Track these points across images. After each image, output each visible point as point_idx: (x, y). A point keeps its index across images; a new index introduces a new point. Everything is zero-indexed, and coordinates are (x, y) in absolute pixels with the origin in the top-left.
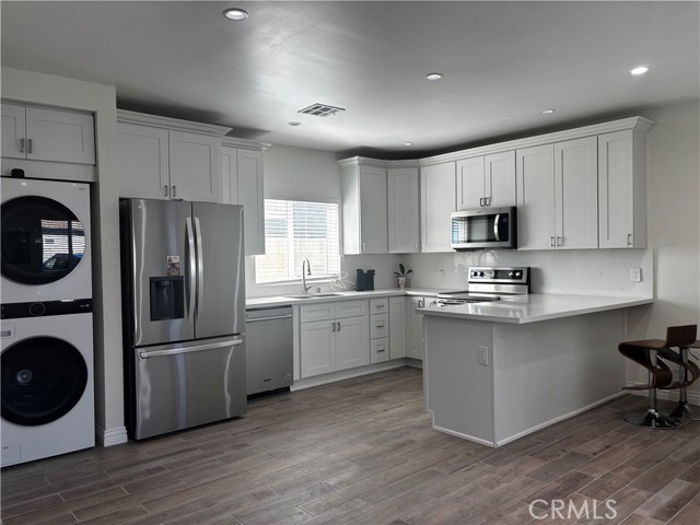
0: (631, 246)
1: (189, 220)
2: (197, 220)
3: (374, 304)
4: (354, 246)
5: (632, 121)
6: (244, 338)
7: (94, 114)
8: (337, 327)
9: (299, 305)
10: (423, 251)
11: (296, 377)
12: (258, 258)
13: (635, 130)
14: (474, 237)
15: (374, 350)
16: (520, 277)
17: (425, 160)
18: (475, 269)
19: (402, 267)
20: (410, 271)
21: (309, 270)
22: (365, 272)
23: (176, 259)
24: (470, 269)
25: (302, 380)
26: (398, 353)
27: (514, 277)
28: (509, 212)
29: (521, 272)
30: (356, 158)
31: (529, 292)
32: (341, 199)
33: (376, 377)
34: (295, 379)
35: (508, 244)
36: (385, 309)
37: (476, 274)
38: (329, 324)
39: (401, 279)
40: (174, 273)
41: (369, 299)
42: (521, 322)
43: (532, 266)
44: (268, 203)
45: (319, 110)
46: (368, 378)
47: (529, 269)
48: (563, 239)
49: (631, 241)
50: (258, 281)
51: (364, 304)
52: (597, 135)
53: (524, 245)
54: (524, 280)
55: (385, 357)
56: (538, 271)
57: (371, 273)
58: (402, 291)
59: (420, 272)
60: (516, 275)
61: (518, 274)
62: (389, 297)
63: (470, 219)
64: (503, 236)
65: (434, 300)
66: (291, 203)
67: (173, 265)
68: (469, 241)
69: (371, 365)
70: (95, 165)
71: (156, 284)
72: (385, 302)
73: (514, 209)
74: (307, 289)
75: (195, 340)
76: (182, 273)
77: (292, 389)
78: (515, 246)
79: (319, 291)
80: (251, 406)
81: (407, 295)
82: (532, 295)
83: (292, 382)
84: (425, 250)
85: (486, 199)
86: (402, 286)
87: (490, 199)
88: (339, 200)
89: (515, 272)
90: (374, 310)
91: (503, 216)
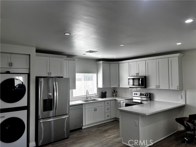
0: (178, 89)
1: (55, 83)
2: (57, 83)
3: (106, 102)
4: (101, 85)
5: (178, 55)
6: (69, 115)
7: (29, 55)
8: (95, 110)
9: (85, 104)
10: (120, 87)
11: (84, 125)
12: (74, 90)
13: (179, 57)
14: (135, 84)
15: (106, 116)
16: (147, 96)
17: (120, 62)
18: (135, 93)
19: (114, 91)
20: (117, 92)
21: (88, 93)
22: (104, 92)
23: (51, 94)
24: (133, 92)
25: (86, 125)
26: (113, 116)
27: (146, 96)
28: (144, 78)
29: (148, 94)
30: (101, 61)
31: (150, 100)
32: (97, 72)
33: (107, 124)
34: (83, 125)
35: (144, 87)
36: (109, 104)
37: (135, 94)
38: (93, 109)
39: (114, 94)
40: (50, 98)
41: (105, 101)
42: (147, 115)
43: (151, 92)
44: (77, 74)
45: (91, 52)
46: (104, 124)
47: (150, 93)
48: (159, 86)
49: (178, 88)
50: (73, 96)
51: (103, 103)
52: (168, 58)
53: (148, 87)
54: (148, 97)
55: (109, 118)
56: (152, 94)
57: (106, 93)
58: (114, 98)
59: (120, 93)
60: (146, 95)
61: (147, 95)
62: (110, 100)
63: (133, 79)
64: (142, 84)
65: (123, 101)
66: (83, 74)
67: (50, 96)
68: (133, 85)
69: (106, 120)
70: (29, 69)
71: (45, 101)
72: (109, 102)
73: (145, 77)
74: (87, 98)
75: (55, 116)
76: (52, 98)
77: (83, 128)
78: (146, 87)
79: (91, 98)
80: (71, 134)
81: (116, 100)
82: (151, 101)
83: (83, 126)
84: (121, 86)
85: (137, 74)
86: (114, 96)
87: (139, 73)
88: (97, 73)
89: (146, 94)
90: (106, 104)
91: (142, 79)
